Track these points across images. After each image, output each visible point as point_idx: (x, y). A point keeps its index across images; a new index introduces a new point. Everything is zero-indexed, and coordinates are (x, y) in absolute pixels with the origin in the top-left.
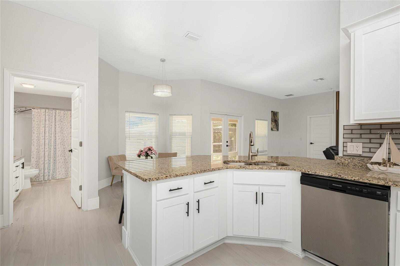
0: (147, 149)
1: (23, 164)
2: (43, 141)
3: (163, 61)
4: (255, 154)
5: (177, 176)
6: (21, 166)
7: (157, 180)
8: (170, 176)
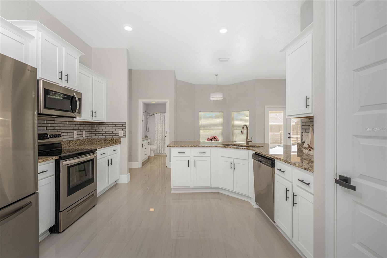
0: (212, 138)
1: (149, 142)
2: (159, 131)
3: (217, 75)
4: (250, 141)
5: (182, 146)
6: (148, 143)
7: (173, 147)
8: (179, 146)
